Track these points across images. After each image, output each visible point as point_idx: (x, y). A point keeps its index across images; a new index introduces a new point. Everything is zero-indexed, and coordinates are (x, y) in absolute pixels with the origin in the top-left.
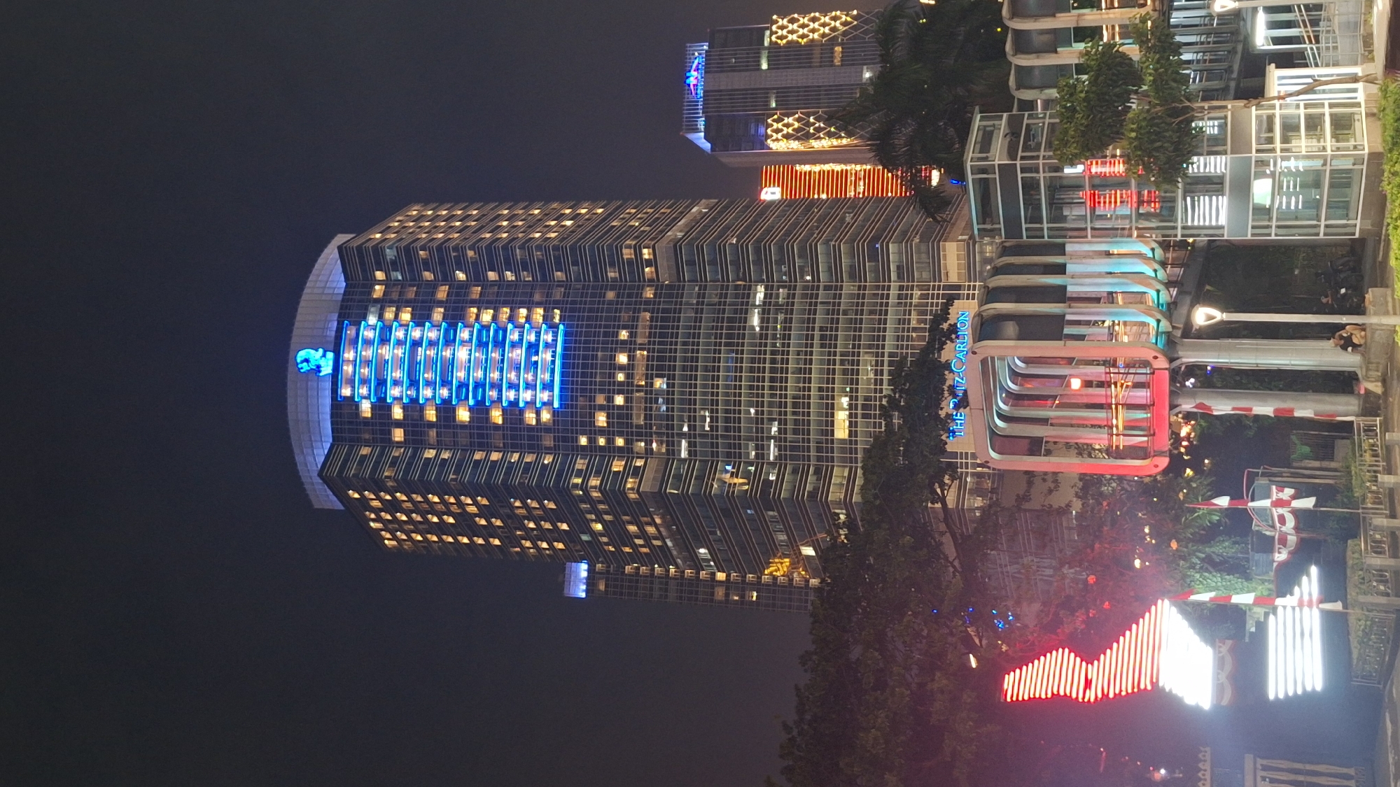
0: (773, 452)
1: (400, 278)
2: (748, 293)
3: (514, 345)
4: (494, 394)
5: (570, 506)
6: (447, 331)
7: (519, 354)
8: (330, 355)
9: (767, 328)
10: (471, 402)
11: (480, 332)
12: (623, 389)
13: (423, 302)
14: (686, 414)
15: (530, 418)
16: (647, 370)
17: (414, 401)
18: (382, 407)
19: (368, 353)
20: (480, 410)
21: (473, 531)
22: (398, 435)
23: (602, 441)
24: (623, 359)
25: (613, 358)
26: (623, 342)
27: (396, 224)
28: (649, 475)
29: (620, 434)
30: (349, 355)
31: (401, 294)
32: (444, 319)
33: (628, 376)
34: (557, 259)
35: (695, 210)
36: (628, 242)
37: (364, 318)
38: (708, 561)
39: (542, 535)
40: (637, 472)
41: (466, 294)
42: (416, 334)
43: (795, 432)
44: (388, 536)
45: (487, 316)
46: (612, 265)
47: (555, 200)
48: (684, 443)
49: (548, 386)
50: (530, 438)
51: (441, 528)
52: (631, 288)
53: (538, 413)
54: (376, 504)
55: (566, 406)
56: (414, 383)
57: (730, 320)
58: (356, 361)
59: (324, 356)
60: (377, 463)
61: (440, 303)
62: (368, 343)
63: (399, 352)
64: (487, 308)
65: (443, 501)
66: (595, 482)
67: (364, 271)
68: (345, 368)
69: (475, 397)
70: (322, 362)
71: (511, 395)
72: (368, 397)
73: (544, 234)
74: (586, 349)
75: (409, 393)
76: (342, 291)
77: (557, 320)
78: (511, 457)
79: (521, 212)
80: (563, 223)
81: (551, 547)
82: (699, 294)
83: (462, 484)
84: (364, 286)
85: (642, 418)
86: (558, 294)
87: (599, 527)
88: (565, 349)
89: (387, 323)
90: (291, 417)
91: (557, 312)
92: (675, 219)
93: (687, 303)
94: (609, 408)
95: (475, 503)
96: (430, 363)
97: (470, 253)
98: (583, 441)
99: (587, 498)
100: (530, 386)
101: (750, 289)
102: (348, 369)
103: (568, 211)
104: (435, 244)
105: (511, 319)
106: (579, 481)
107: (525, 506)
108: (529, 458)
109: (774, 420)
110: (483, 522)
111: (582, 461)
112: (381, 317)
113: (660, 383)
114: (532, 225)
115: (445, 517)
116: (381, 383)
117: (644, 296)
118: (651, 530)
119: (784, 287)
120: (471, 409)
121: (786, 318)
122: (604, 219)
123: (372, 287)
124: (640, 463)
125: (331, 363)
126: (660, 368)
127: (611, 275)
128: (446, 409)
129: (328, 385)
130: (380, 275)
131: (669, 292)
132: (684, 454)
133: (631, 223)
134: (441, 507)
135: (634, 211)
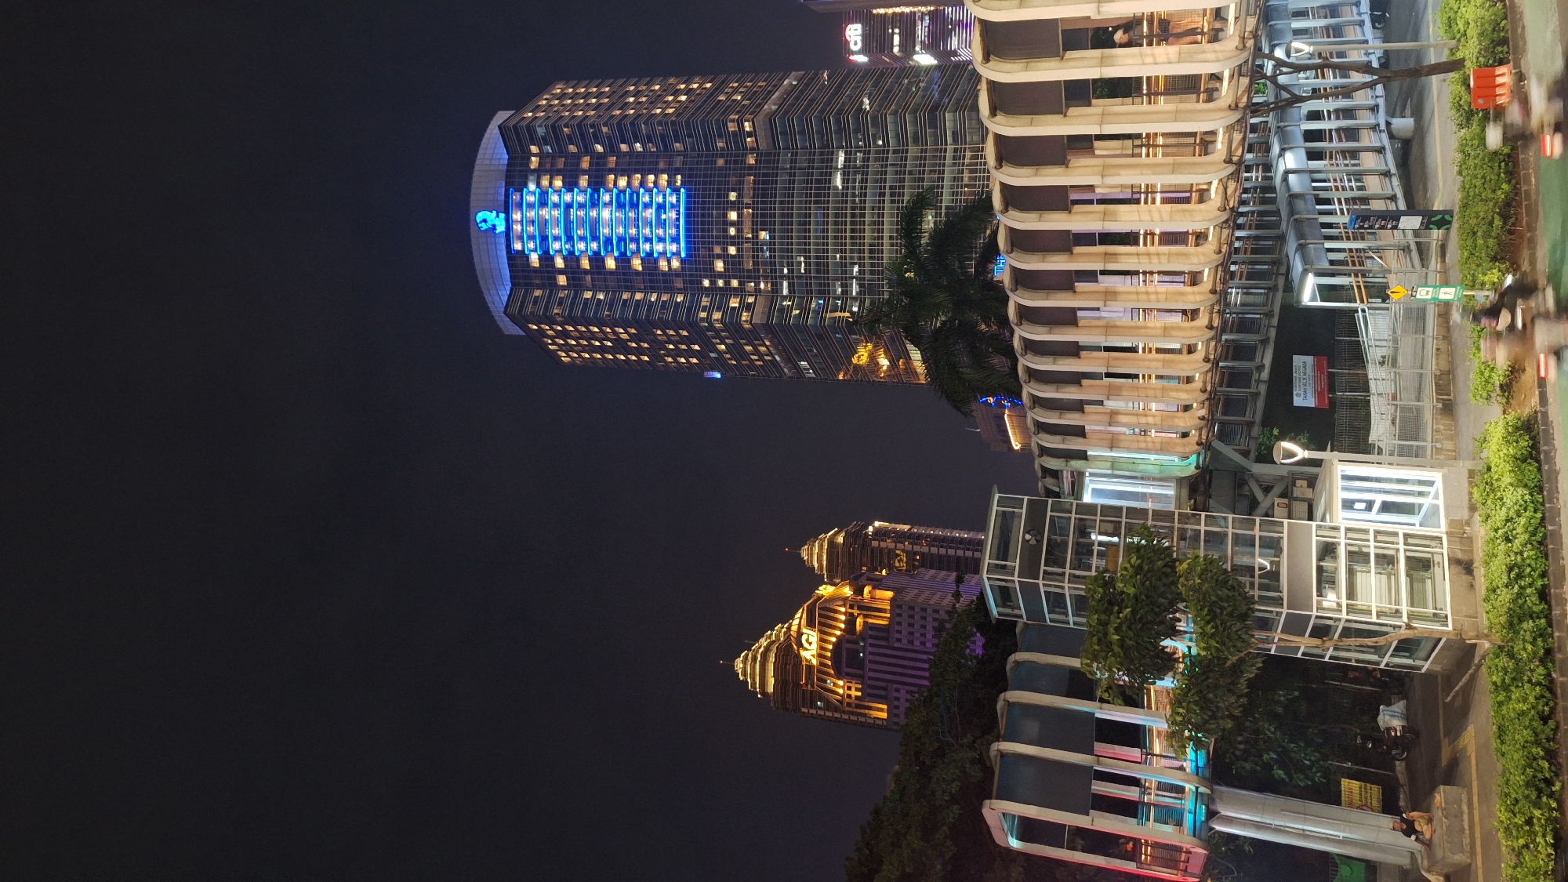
0: (855, 289)
1: (550, 151)
2: (831, 159)
3: (647, 206)
4: (633, 246)
5: (701, 334)
6: (592, 195)
7: (650, 213)
8: (502, 216)
9: (847, 188)
10: (616, 254)
11: (618, 196)
12: (736, 241)
13: (570, 171)
14: (785, 261)
15: (663, 265)
16: (753, 225)
17: (571, 253)
18: (546, 258)
19: (532, 214)
20: (623, 260)
21: (627, 351)
22: (562, 280)
23: (721, 283)
24: (733, 216)
25: (725, 216)
26: (733, 203)
27: (544, 102)
28: (759, 309)
29: (735, 277)
30: (516, 216)
31: (552, 165)
32: (589, 185)
33: (738, 230)
34: (675, 132)
35: (785, 83)
36: (732, 117)
37: (526, 185)
38: (808, 369)
39: (677, 353)
40: (749, 307)
41: (605, 164)
42: (568, 197)
43: (872, 272)
44: (564, 354)
45: (623, 182)
46: (720, 136)
47: (672, 75)
48: (785, 284)
49: (675, 240)
50: (665, 282)
51: (603, 349)
52: (737, 156)
53: (669, 262)
54: (550, 333)
55: (691, 256)
56: (570, 238)
57: (818, 181)
58: (522, 221)
59: (498, 216)
60: (548, 303)
61: (584, 172)
62: (531, 206)
63: (556, 213)
64: (622, 175)
65: (602, 331)
66: (717, 315)
67: (521, 146)
68: (514, 227)
69: (618, 249)
70: (497, 222)
71: (647, 247)
72: (535, 250)
73: (664, 109)
74: (703, 209)
75: (567, 246)
76: (506, 162)
77: (679, 183)
78: (651, 296)
79: (644, 88)
80: (679, 99)
81: (688, 362)
82: (792, 160)
83: (615, 319)
84: (523, 158)
85: (751, 264)
86: (678, 162)
87: (723, 347)
88: (687, 209)
89: (544, 189)
90: (478, 267)
91: (679, 177)
92: (770, 92)
93: (783, 168)
94: (724, 256)
95: (627, 332)
96: (582, 222)
97: (605, 129)
98: (706, 283)
99: (711, 327)
100: (661, 240)
101: (832, 155)
102: (517, 228)
103: (683, 86)
104: (575, 123)
105: (642, 184)
106: (703, 315)
107: (665, 333)
108: (665, 298)
109: (856, 263)
110: (634, 345)
111: (706, 299)
112: (538, 185)
113: (764, 235)
114: (655, 100)
115: (605, 342)
116: (544, 238)
117: (747, 162)
118: (763, 349)
119: (860, 151)
120: (616, 259)
121: (862, 179)
122: (712, 94)
123: (529, 159)
124: (751, 300)
125: (504, 223)
126: (763, 223)
127: (720, 144)
128: (597, 259)
129: (503, 240)
130: (534, 149)
131: (767, 158)
132: (785, 292)
133: (734, 97)
134: (601, 335)
135: (736, 85)
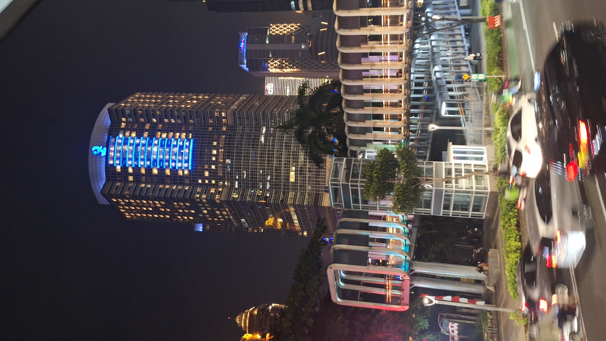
0: (268, 186)
1: (131, 120)
2: (260, 130)
3: (175, 146)
4: (167, 164)
5: (195, 205)
6: (149, 141)
7: (176, 150)
8: (105, 148)
9: (266, 142)
10: (158, 167)
11: (162, 141)
12: (216, 163)
13: (140, 130)
14: (237, 172)
15: (180, 173)
16: (223, 156)
17: (137, 166)
18: (124, 168)
19: (120, 148)
20: (162, 170)
21: (159, 213)
22: (131, 178)
23: (207, 182)
24: (215, 152)
25: (211, 152)
26: (215, 146)
27: (130, 100)
28: (224, 194)
29: (214, 179)
30: (112, 149)
31: (132, 127)
32: (148, 136)
33: (216, 158)
34: (191, 115)
35: (241, 98)
36: (217, 110)
37: (118, 135)
38: (245, 223)
39: (184, 214)
40: (219, 193)
41: (156, 127)
42: (138, 141)
43: (276, 179)
44: (128, 214)
45: (164, 136)
46: (211, 118)
47: (190, 92)
48: (237, 183)
49: (187, 161)
50: (181, 180)
51: (147, 212)
52: (218, 126)
53: (183, 171)
54: (122, 203)
55: (194, 169)
56: (137, 159)
57: (254, 139)
58: (114, 151)
59: (103, 149)
60: (123, 189)
61: (147, 130)
62: (119, 144)
63: (131, 148)
64: (164, 133)
65: (148, 203)
66: (204, 196)
67: (118, 118)
68: (110, 153)
69: (160, 165)
70: (102, 151)
71: (173, 164)
72: (119, 164)
73: (186, 106)
74: (201, 148)
75: (135, 163)
76: (109, 125)
77: (190, 137)
78: (173, 187)
79: (177, 97)
80: (193, 102)
81: (188, 218)
82: (242, 129)
83: (155, 197)
84: (118, 123)
85: (221, 173)
86: (191, 128)
87: (206, 211)
88: (193, 148)
89: (127, 137)
90: (90, 171)
91: (191, 134)
92: (234, 101)
93: (238, 133)
94: (210, 170)
95: (160, 203)
96: (143, 152)
97: (158, 112)
98: (200, 181)
99: (201, 202)
100: (180, 161)
101: (260, 128)
102: (112, 154)
103: (195, 97)
104: (144, 109)
105: (173, 137)
106: (198, 196)
107: (178, 204)
108: (180, 187)
109: (269, 175)
110: (163, 210)
111: (199, 189)
112: (124, 135)
113: (228, 161)
114: (183, 101)
115: (149, 208)
116: (124, 159)
117: (222, 129)
118: (224, 213)
119: (272, 127)
120: (158, 169)
121: (273, 139)
122: (208, 101)
123: (121, 125)
124: (221, 189)
125: (105, 151)
126: (228, 156)
127: (210, 121)
128: (149, 169)
129: (104, 160)
130: (124, 119)
131: (232, 128)
132: (236, 186)
133: (218, 103)
134: (147, 205)
135: (219, 98)
